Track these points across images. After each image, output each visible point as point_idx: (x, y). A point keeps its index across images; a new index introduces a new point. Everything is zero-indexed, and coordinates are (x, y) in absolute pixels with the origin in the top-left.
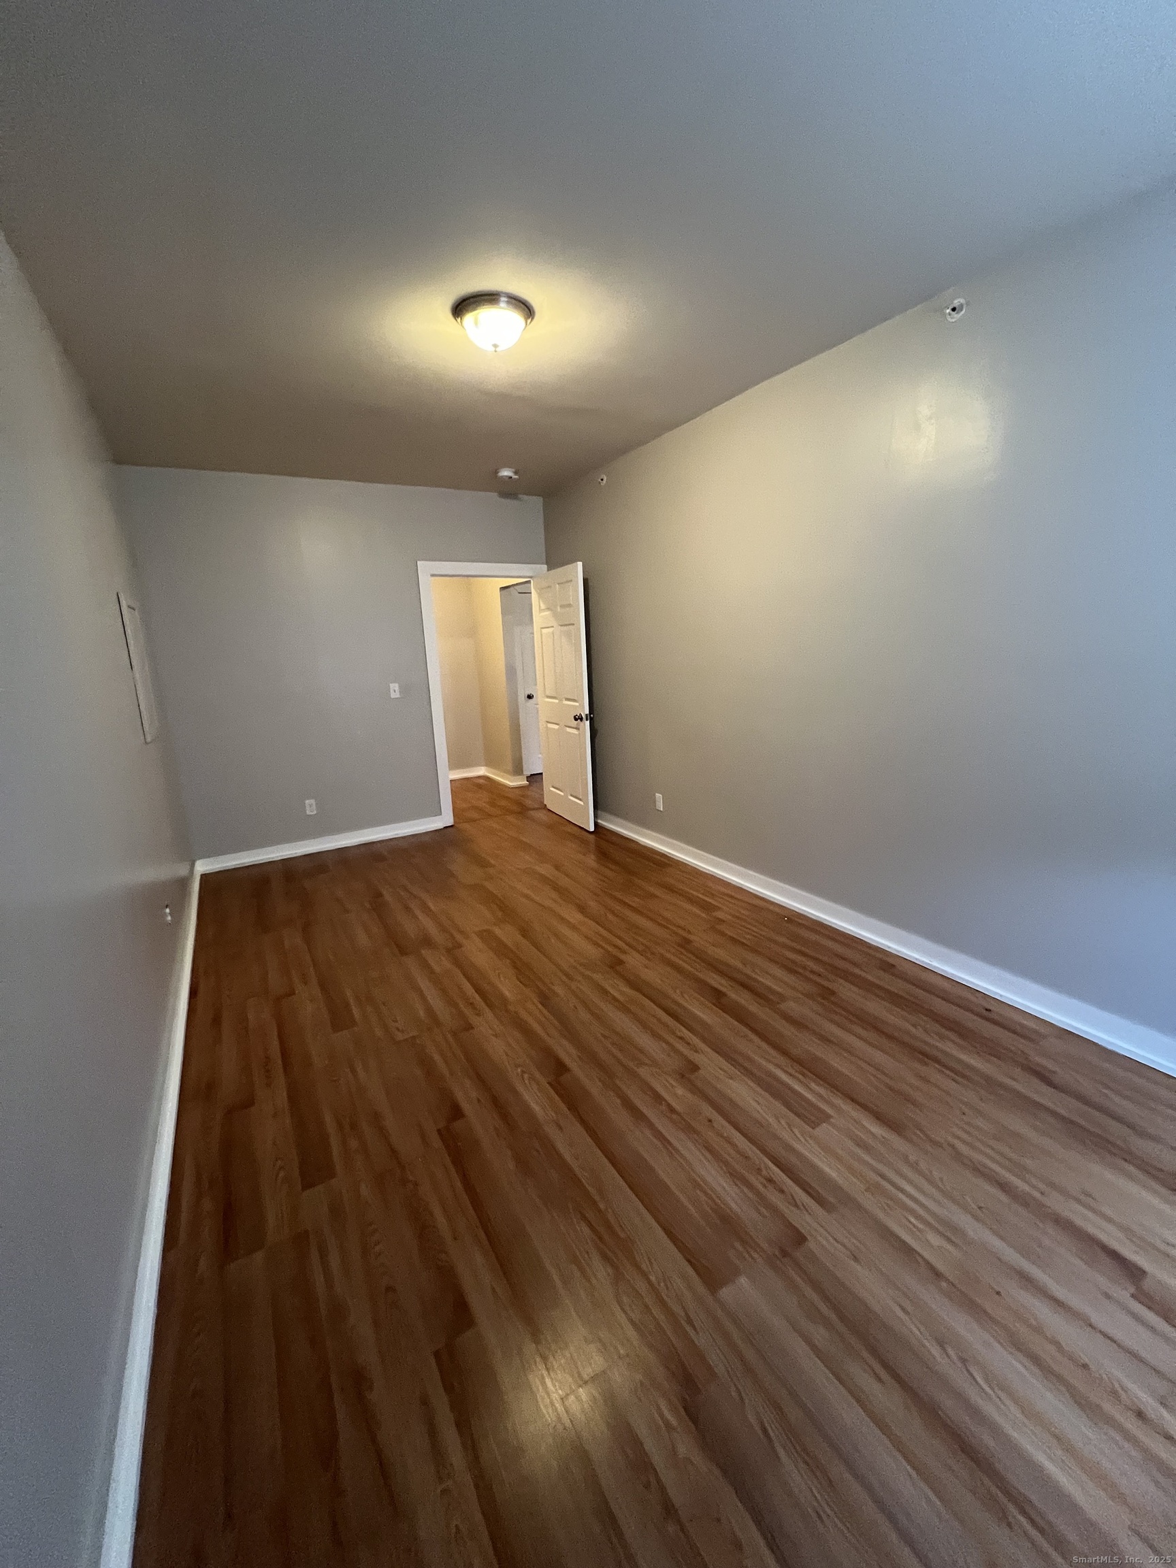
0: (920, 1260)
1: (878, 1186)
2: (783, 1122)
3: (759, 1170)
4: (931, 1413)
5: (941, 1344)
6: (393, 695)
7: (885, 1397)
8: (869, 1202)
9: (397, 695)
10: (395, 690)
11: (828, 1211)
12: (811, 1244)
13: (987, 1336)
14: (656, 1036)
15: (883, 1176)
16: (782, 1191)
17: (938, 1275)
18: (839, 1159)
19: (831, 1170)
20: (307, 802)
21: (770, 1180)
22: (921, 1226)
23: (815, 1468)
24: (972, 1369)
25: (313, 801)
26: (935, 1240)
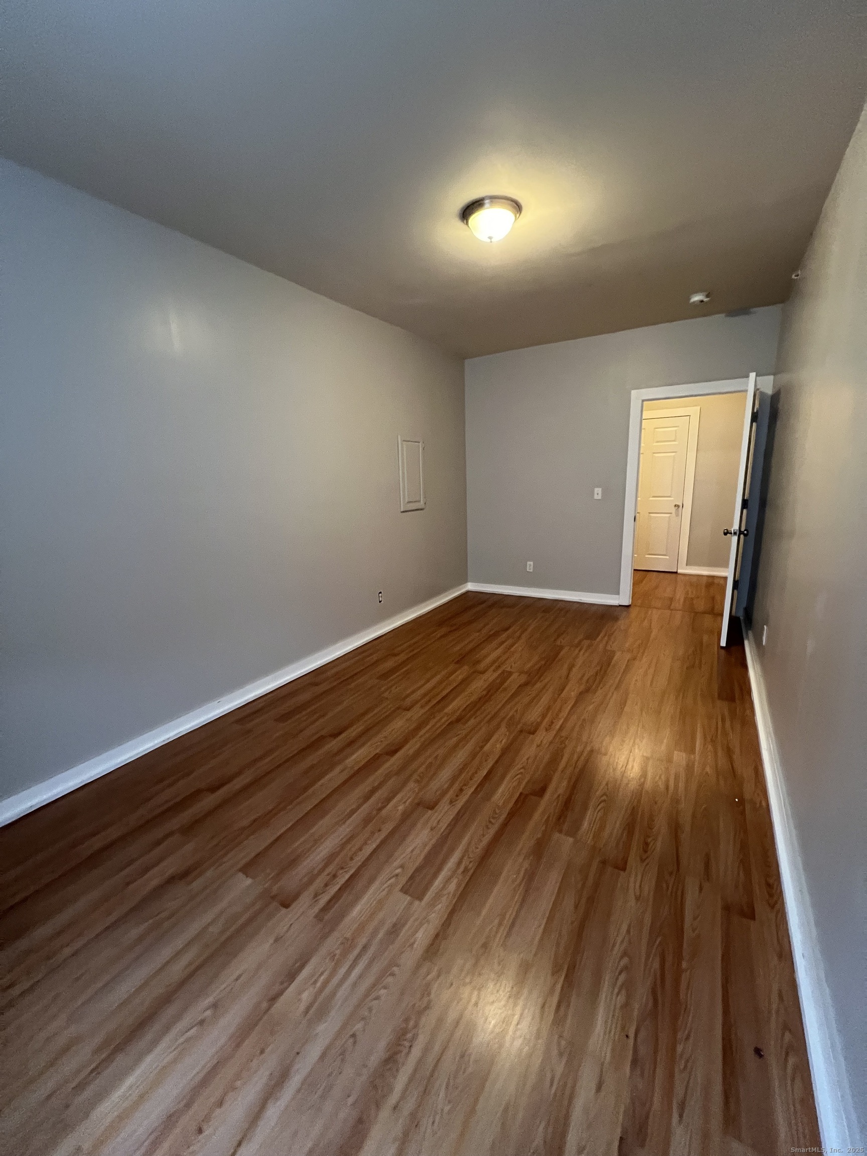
0: (286, 984)
1: (352, 946)
2: (399, 870)
3: (342, 868)
4: (166, 999)
5: (215, 1006)
6: (596, 497)
7: (178, 970)
8: (332, 943)
9: (599, 497)
10: (598, 493)
11: (316, 917)
12: (284, 911)
13: (223, 1040)
14: (454, 779)
15: (365, 948)
16: (326, 885)
17: (273, 999)
18: (373, 915)
19: (358, 911)
20: (528, 563)
21: (335, 876)
22: (319, 984)
23: (140, 939)
24: (195, 1028)
25: (532, 563)
26: (306, 996)
